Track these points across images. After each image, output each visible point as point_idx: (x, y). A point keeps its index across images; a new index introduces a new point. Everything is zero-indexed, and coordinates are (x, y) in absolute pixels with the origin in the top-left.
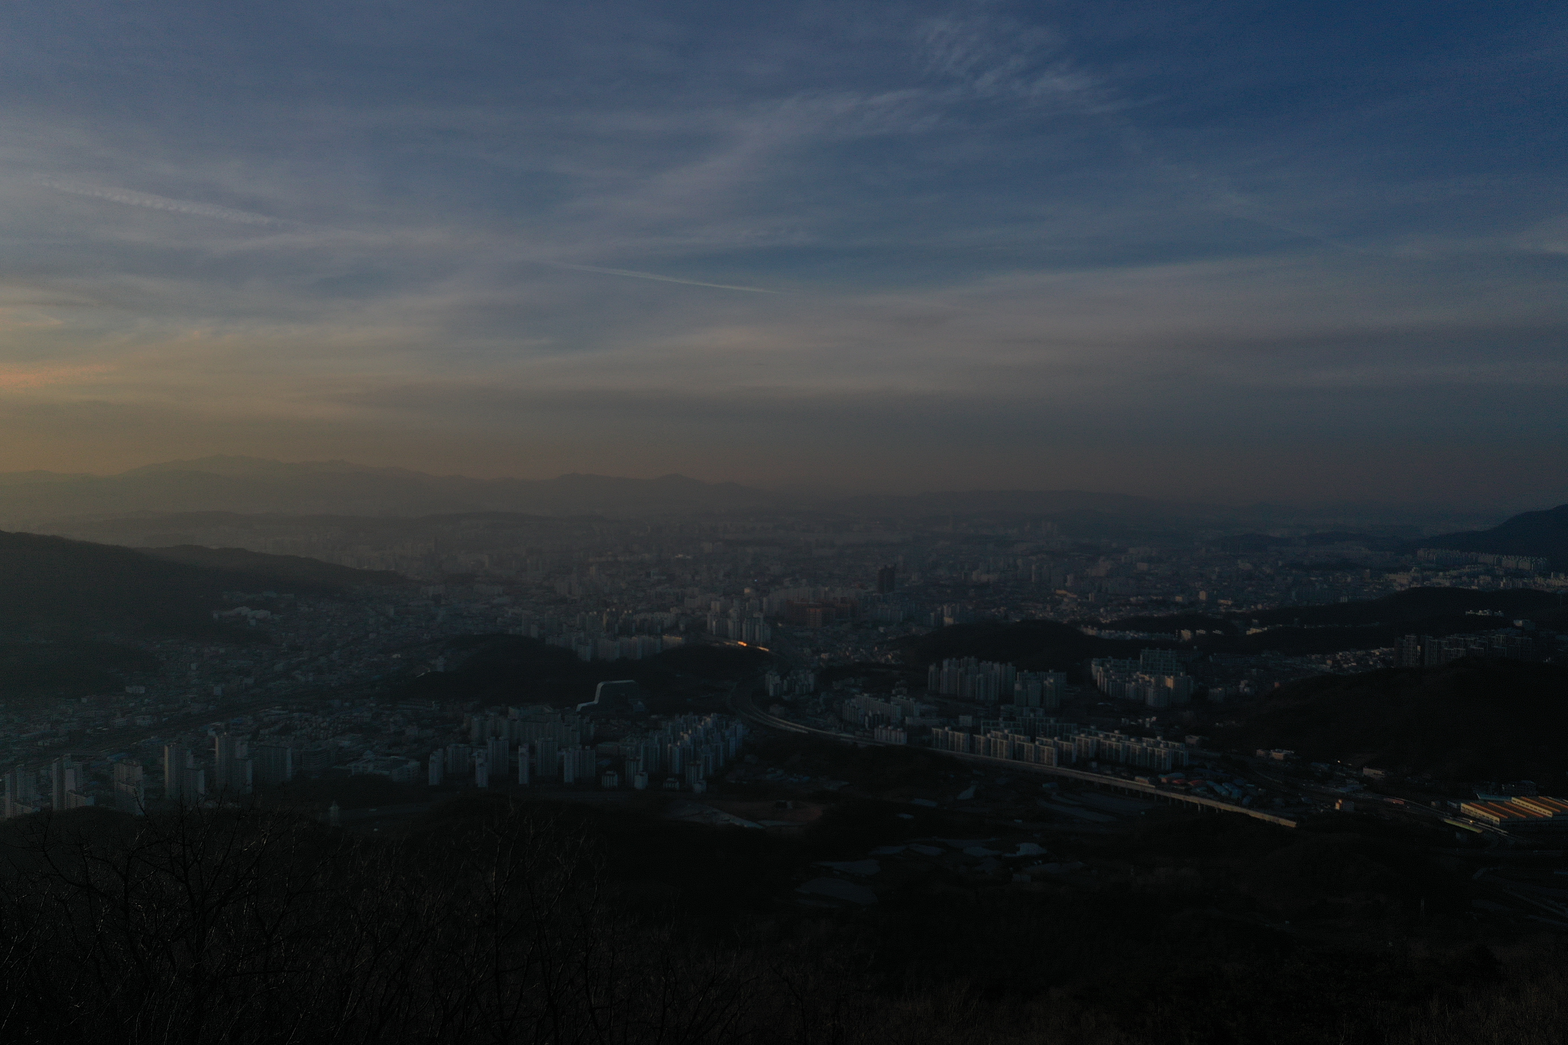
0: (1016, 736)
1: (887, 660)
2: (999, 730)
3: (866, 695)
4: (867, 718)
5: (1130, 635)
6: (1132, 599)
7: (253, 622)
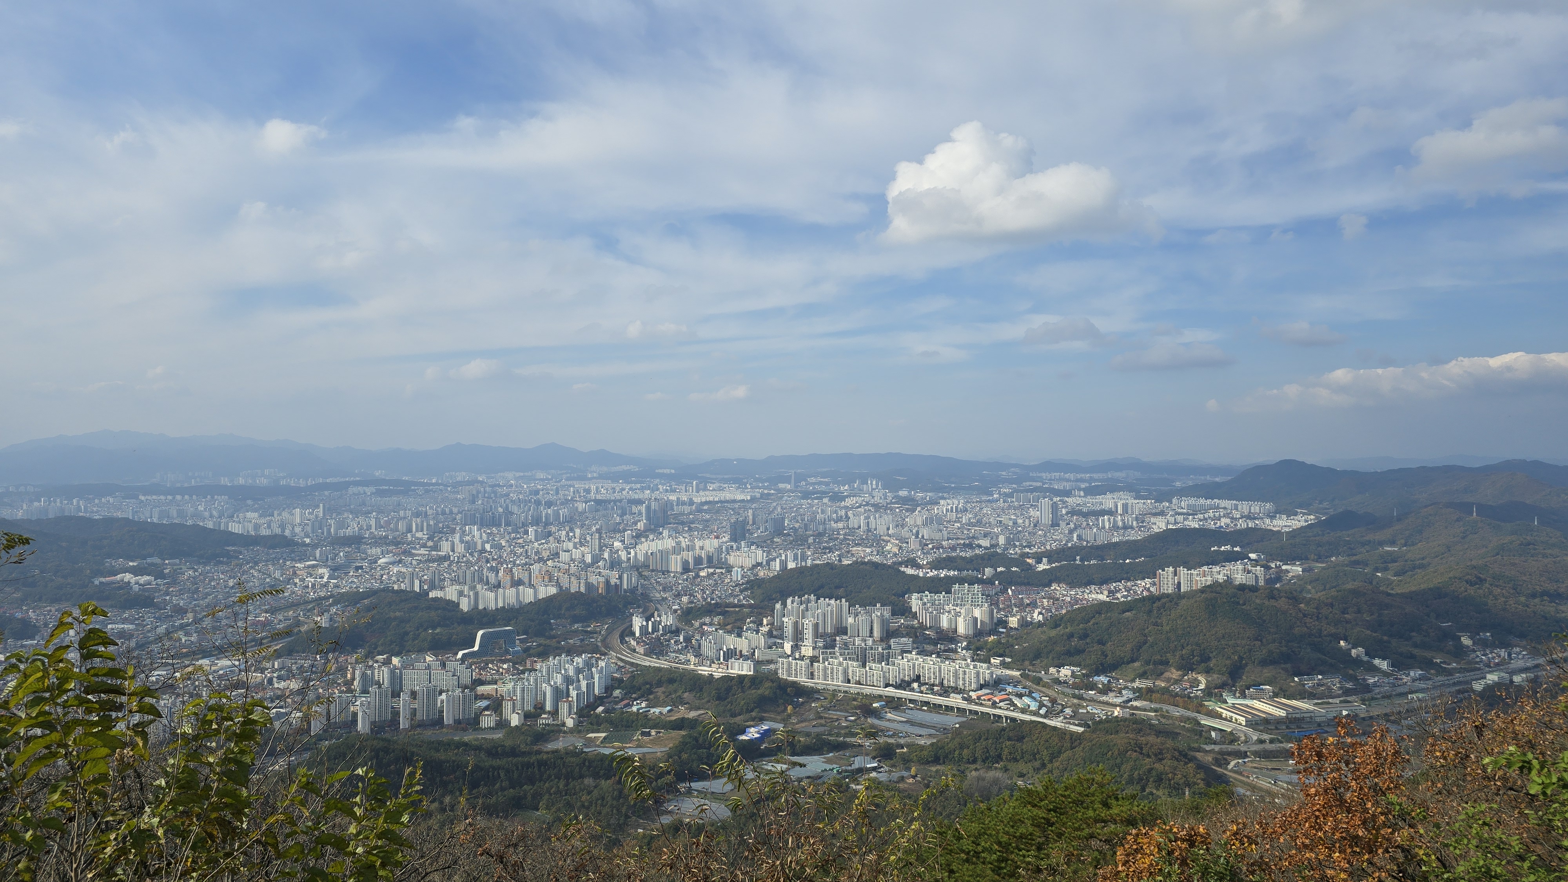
0: (850, 662)
1: (739, 601)
2: (836, 658)
3: (721, 632)
4: (722, 652)
5: (943, 573)
6: (943, 543)
7: (136, 588)
